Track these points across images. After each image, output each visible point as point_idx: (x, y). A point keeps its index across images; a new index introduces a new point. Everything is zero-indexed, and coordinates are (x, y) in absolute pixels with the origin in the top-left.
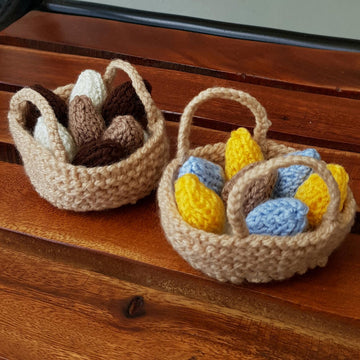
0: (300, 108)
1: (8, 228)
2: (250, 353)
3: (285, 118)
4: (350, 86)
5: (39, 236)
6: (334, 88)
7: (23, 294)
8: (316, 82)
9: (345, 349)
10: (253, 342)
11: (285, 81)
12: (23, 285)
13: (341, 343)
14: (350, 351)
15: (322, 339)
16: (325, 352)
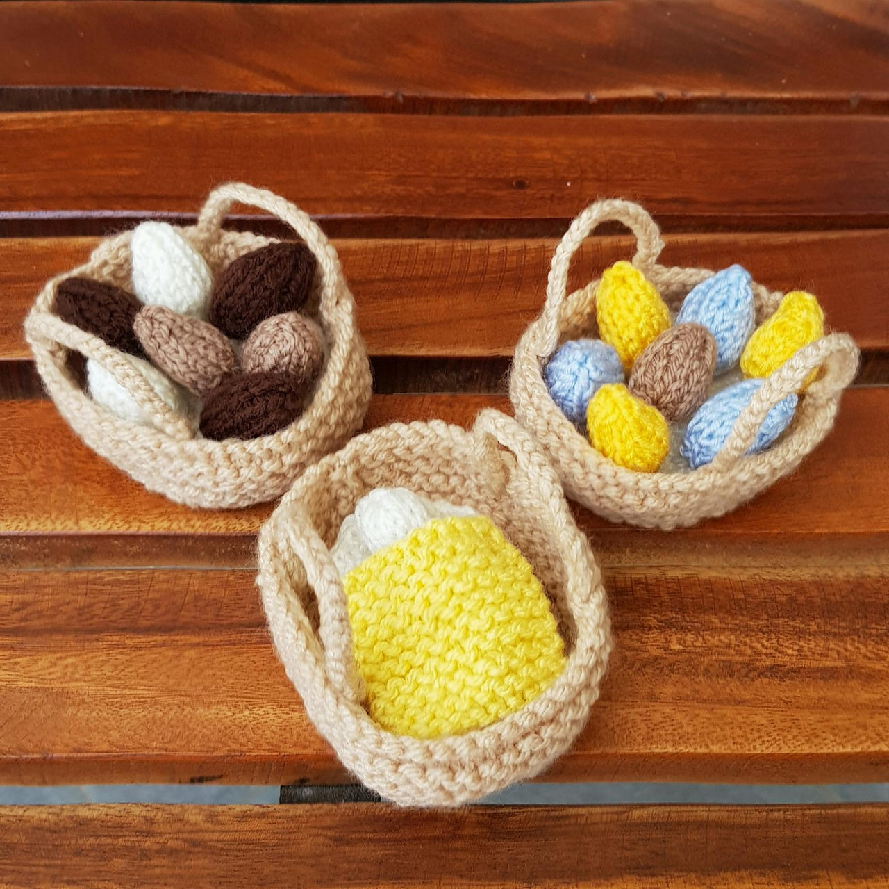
0: (538, 155)
1: (133, 530)
2: (650, 628)
3: (521, 185)
4: (610, 86)
5: (201, 531)
6: (580, 96)
7: (240, 642)
8: (544, 89)
9: (782, 584)
10: (647, 611)
11: (484, 96)
12: (230, 626)
13: (772, 577)
14: (791, 585)
15: (744, 577)
16: (755, 597)
